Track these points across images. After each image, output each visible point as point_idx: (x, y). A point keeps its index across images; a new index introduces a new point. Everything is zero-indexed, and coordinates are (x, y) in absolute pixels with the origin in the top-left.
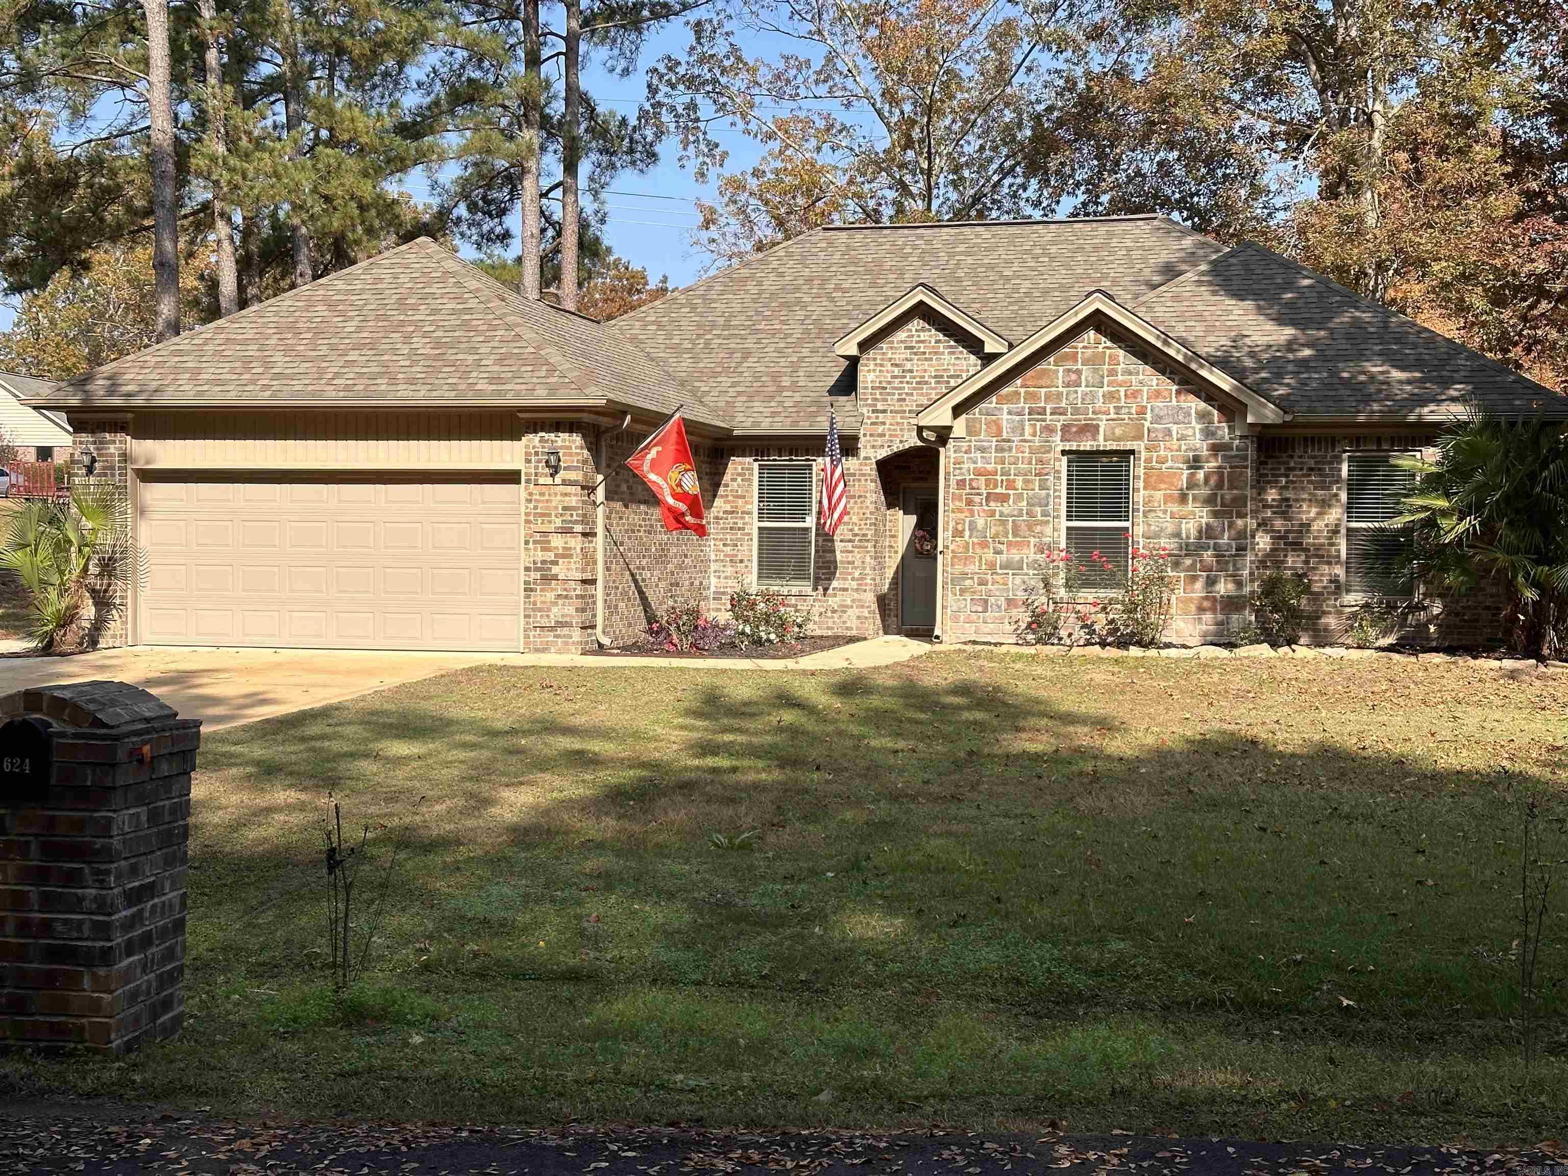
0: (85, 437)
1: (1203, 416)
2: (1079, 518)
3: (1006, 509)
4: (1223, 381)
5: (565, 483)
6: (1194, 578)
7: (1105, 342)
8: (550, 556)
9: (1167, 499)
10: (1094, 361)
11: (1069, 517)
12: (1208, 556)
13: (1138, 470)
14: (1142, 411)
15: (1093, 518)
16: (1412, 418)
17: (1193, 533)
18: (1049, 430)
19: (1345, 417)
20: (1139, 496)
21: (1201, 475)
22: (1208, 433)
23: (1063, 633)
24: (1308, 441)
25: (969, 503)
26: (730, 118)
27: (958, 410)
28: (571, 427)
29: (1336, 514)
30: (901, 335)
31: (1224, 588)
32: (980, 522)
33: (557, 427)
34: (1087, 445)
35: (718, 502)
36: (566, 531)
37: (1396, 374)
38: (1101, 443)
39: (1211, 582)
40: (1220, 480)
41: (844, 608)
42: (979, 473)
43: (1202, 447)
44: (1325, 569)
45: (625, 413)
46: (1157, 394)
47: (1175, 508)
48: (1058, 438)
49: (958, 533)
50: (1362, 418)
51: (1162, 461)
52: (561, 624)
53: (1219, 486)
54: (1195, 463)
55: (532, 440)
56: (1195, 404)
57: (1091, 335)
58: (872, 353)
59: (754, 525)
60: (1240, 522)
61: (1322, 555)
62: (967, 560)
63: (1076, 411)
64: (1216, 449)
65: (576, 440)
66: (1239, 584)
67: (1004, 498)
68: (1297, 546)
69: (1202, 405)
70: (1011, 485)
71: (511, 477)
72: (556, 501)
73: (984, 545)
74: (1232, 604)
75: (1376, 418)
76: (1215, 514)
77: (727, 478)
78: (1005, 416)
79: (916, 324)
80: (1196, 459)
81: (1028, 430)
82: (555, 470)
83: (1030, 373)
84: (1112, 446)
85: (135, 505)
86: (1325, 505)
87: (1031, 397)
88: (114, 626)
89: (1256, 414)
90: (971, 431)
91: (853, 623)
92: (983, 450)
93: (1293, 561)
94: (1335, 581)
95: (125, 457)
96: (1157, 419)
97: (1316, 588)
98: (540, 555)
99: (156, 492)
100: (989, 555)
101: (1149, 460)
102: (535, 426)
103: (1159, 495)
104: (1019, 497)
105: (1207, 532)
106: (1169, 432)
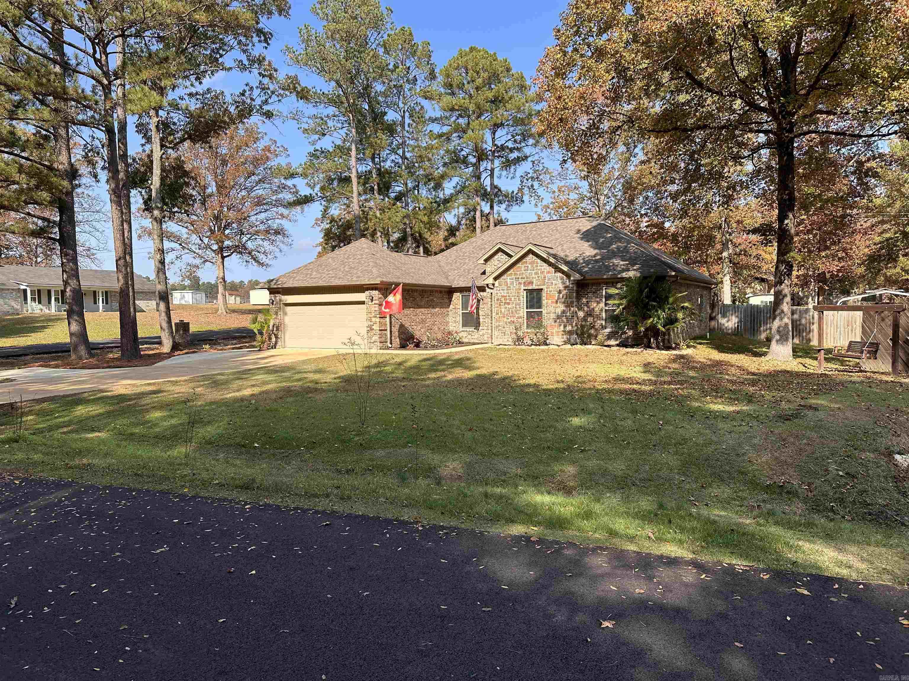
0: (272, 295)
1: (562, 279)
2: (530, 308)
3: (510, 306)
4: (565, 268)
5: (375, 304)
6: (560, 325)
7: (535, 258)
8: (372, 323)
9: (552, 302)
10: (532, 263)
11: (527, 308)
12: (564, 319)
13: (544, 294)
14: (545, 277)
15: (534, 308)
16: (619, 276)
17: (560, 313)
18: (520, 283)
19: (600, 277)
20: (544, 302)
21: (561, 296)
22: (563, 283)
23: (525, 342)
24: (593, 284)
25: (500, 305)
26: (543, 188)
27: (496, 279)
28: (376, 289)
29: (602, 305)
30: (496, 257)
31: (569, 328)
32: (503, 310)
33: (372, 289)
34: (530, 287)
35: (451, 306)
36: (376, 317)
37: (622, 263)
38: (534, 287)
39: (565, 326)
40: (567, 297)
41: (483, 335)
42: (503, 296)
43: (561, 287)
44: (599, 322)
45: (392, 285)
46: (549, 272)
47: (554, 305)
48: (522, 286)
49: (497, 314)
50: (605, 277)
51: (550, 291)
52: (375, 342)
53: (566, 298)
54: (560, 292)
55: (367, 293)
56: (559, 275)
57: (531, 256)
58: (489, 263)
59: (461, 312)
60: (572, 309)
61: (599, 317)
62: (499, 321)
63: (527, 278)
64: (566, 287)
65: (377, 292)
66: (572, 327)
67: (509, 304)
68: (590, 315)
69: (561, 275)
70: (511, 300)
71: (363, 303)
72: (373, 309)
73: (504, 317)
74: (570, 333)
75: (609, 277)
76: (566, 307)
77: (453, 299)
78: (509, 280)
79: (500, 254)
80: (560, 291)
81: (515, 284)
82: (372, 300)
83: (515, 267)
84: (537, 288)
85: (284, 312)
86: (598, 303)
87: (515, 274)
88: (279, 343)
89: (574, 277)
90: (500, 284)
91: (486, 339)
92: (503, 290)
93: (590, 319)
94: (602, 325)
95: (280, 300)
96: (549, 279)
97: (597, 327)
98: (370, 323)
99: (289, 308)
100: (505, 320)
101: (547, 291)
102: (368, 289)
103: (550, 301)
104: (513, 303)
105: (563, 312)
106: (552, 283)
